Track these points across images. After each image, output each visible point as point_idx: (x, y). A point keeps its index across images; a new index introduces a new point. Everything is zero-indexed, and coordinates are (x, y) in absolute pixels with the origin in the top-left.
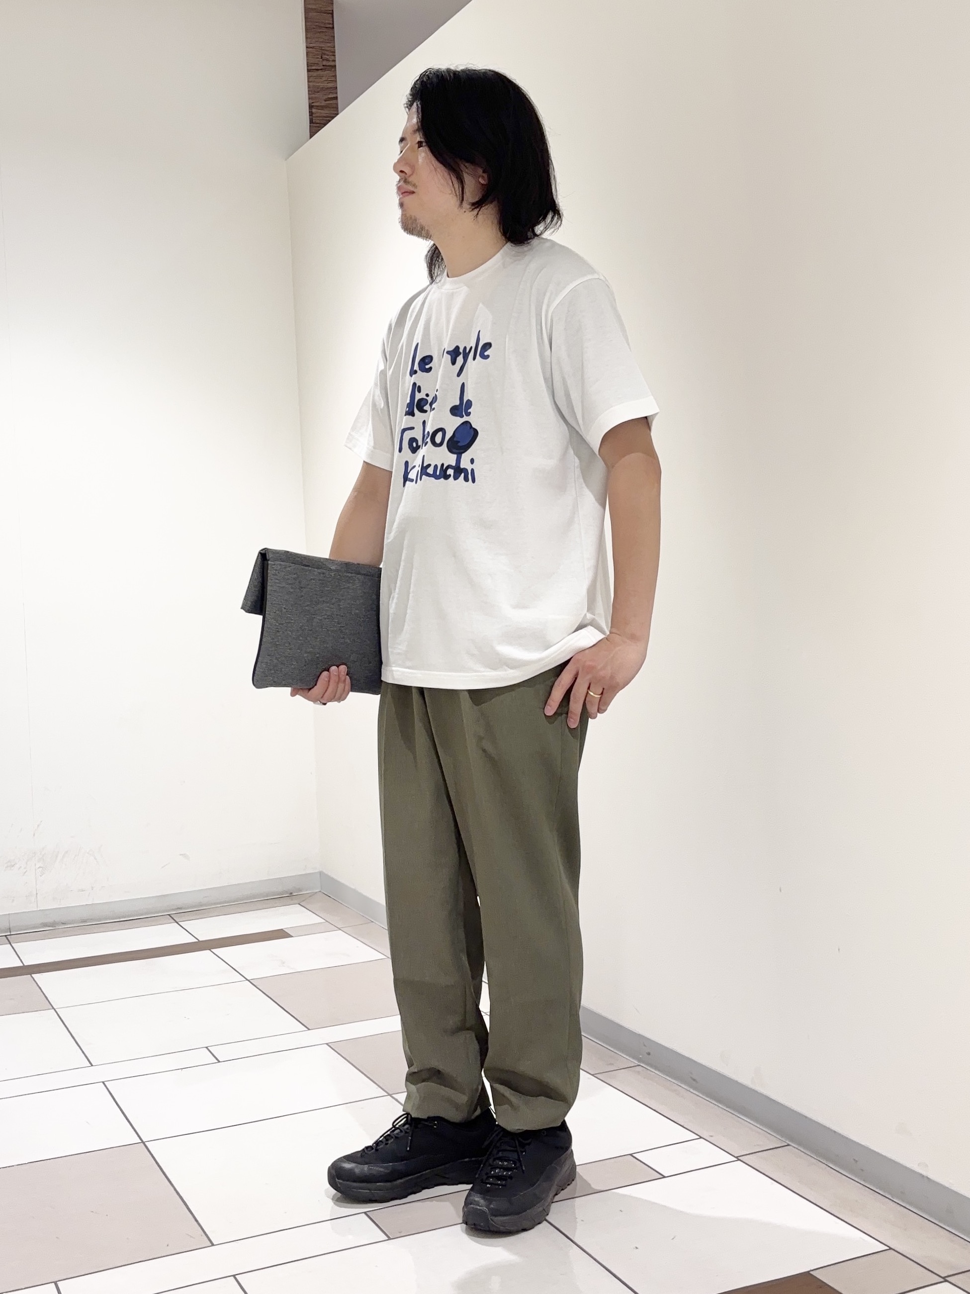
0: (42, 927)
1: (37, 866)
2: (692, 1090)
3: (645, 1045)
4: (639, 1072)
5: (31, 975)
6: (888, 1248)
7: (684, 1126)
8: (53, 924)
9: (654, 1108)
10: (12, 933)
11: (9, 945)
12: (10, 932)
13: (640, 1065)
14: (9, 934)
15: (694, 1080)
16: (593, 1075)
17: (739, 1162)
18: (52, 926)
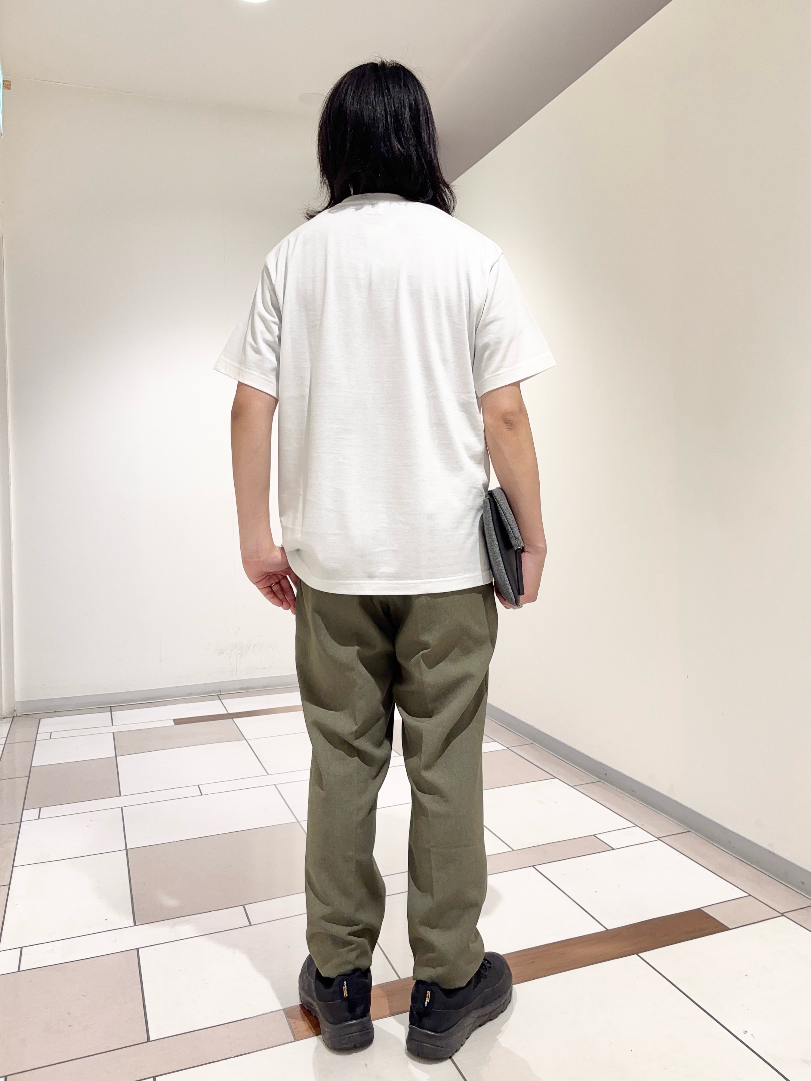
0: (239, 690)
1: (238, 653)
2: (631, 797)
3: (604, 769)
4: (599, 786)
5: (232, 719)
6: (748, 895)
7: (627, 818)
8: (247, 689)
9: (608, 807)
10: (221, 693)
11: (219, 701)
12: (220, 693)
13: (600, 781)
14: (220, 694)
15: (633, 791)
16: (572, 787)
17: (659, 841)
18: (246, 690)
